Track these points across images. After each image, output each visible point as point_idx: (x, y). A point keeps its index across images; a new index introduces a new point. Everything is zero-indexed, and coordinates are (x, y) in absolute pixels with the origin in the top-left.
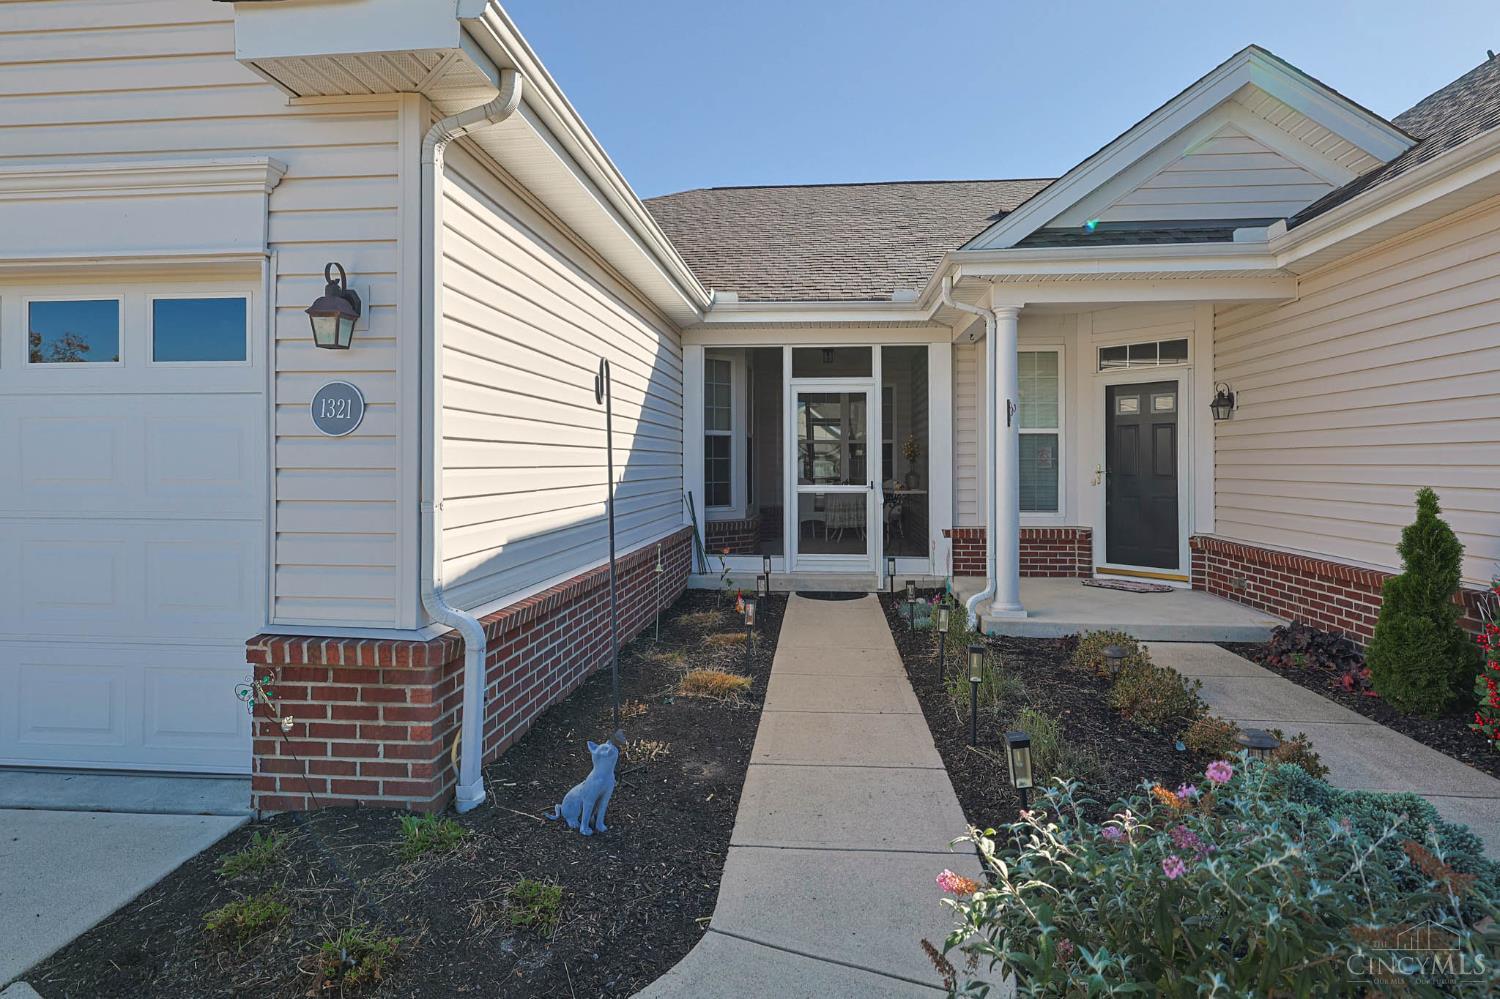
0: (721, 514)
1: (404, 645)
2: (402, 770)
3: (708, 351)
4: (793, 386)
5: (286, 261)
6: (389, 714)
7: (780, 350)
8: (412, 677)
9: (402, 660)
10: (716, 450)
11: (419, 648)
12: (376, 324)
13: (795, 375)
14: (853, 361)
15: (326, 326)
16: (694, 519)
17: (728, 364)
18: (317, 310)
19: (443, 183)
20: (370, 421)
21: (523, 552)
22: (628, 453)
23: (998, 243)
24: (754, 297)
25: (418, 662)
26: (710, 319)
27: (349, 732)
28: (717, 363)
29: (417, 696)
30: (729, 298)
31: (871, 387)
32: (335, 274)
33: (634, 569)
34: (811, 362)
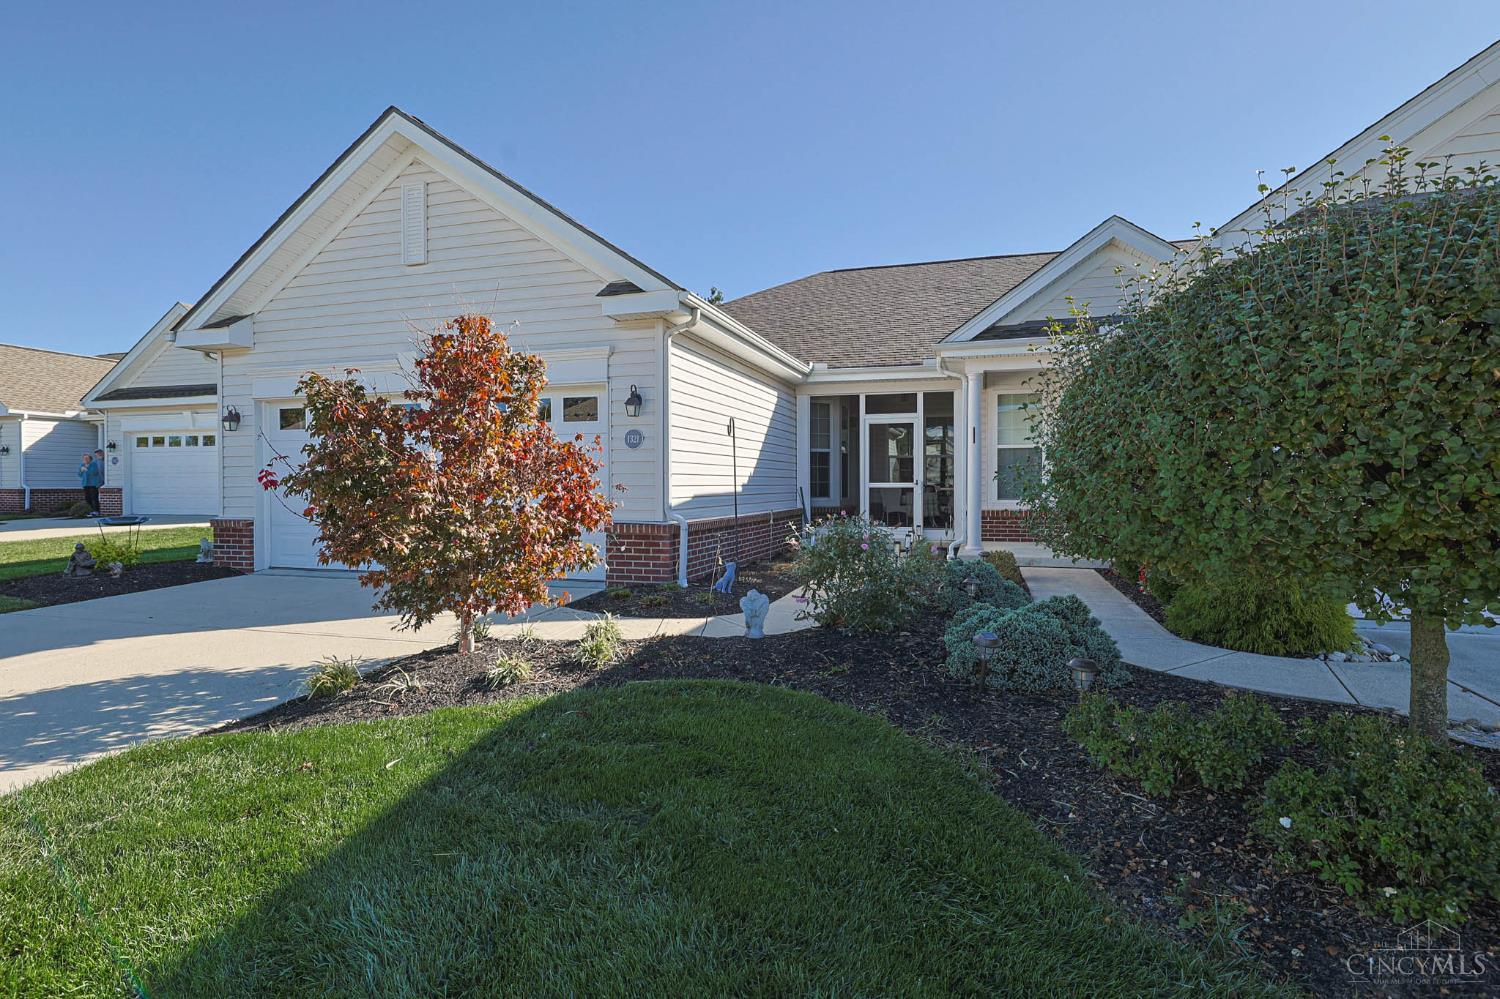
0: (822, 502)
1: (659, 526)
2: (658, 572)
3: (812, 398)
4: (866, 420)
5: (614, 384)
6: (654, 551)
7: (858, 396)
8: (662, 538)
9: (659, 531)
10: (819, 462)
11: (665, 527)
12: (648, 407)
13: (867, 412)
14: (906, 402)
15: (631, 408)
16: (803, 503)
17: (828, 405)
18: (628, 403)
19: (672, 350)
20: (645, 444)
21: (700, 501)
22: (756, 461)
23: (962, 338)
24: (838, 365)
25: (664, 532)
26: (811, 379)
27: (640, 558)
28: (819, 406)
29: (664, 545)
30: (822, 366)
31: (917, 419)
32: (634, 389)
33: (759, 523)
34: (877, 404)
